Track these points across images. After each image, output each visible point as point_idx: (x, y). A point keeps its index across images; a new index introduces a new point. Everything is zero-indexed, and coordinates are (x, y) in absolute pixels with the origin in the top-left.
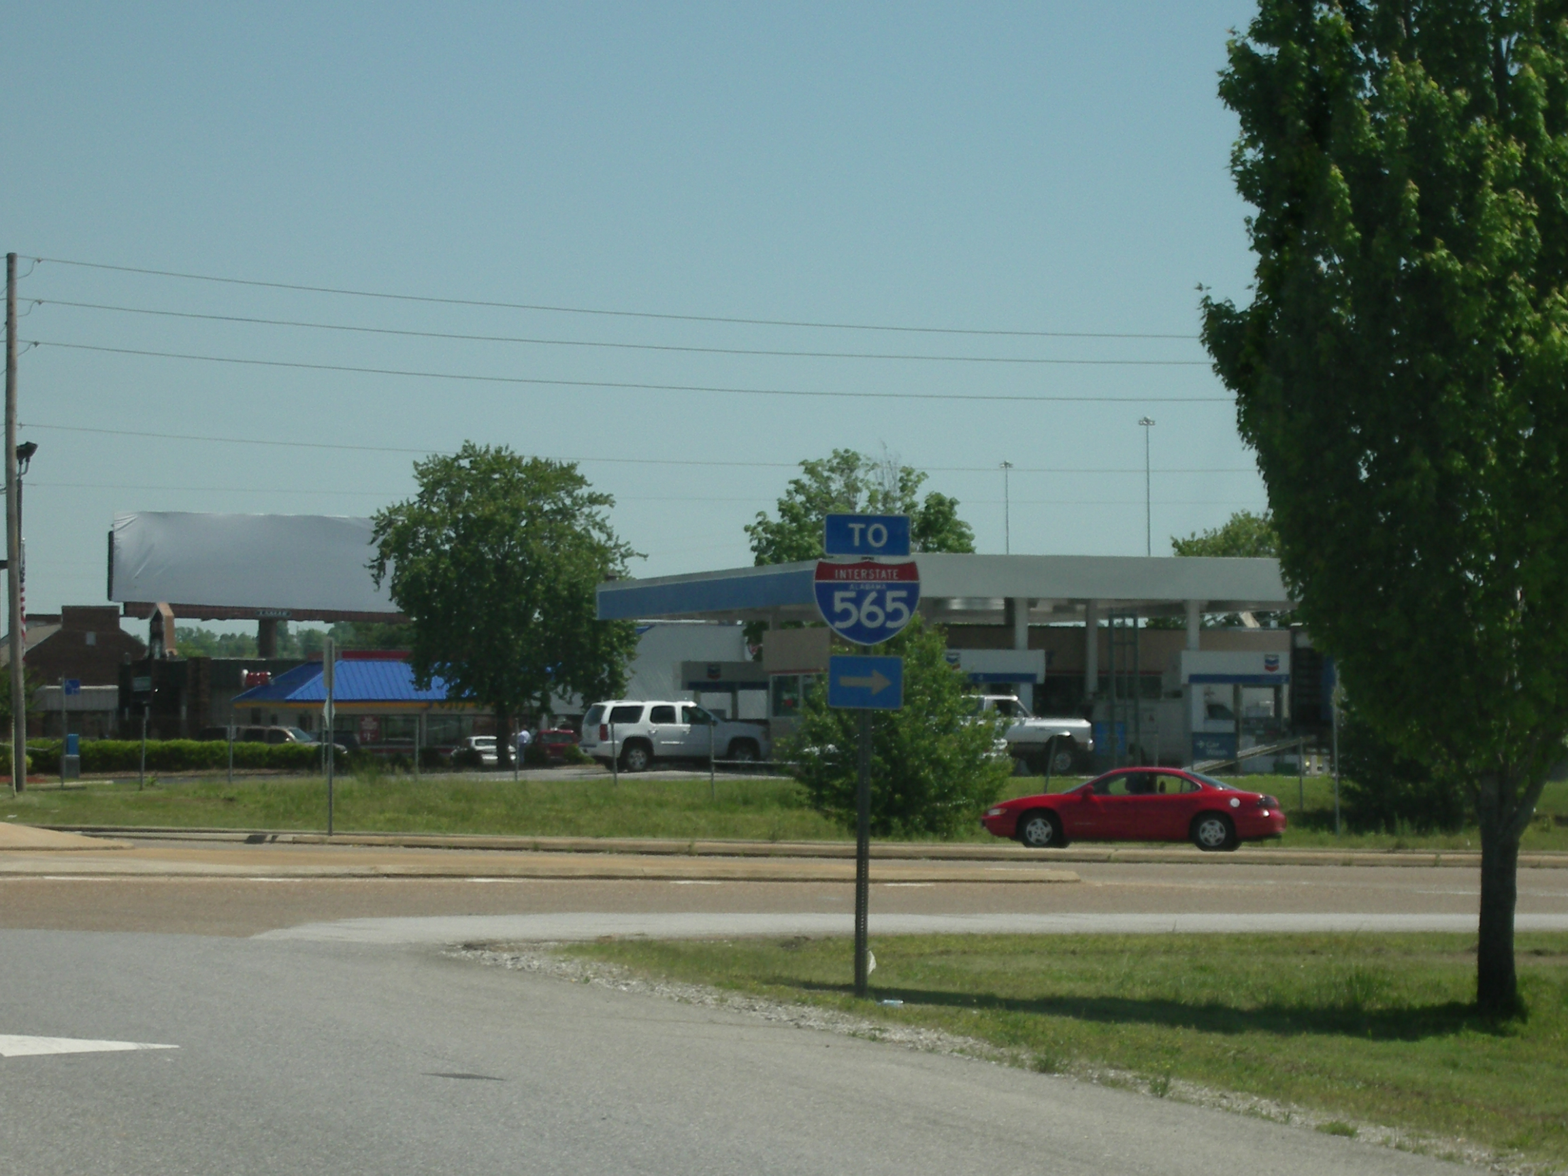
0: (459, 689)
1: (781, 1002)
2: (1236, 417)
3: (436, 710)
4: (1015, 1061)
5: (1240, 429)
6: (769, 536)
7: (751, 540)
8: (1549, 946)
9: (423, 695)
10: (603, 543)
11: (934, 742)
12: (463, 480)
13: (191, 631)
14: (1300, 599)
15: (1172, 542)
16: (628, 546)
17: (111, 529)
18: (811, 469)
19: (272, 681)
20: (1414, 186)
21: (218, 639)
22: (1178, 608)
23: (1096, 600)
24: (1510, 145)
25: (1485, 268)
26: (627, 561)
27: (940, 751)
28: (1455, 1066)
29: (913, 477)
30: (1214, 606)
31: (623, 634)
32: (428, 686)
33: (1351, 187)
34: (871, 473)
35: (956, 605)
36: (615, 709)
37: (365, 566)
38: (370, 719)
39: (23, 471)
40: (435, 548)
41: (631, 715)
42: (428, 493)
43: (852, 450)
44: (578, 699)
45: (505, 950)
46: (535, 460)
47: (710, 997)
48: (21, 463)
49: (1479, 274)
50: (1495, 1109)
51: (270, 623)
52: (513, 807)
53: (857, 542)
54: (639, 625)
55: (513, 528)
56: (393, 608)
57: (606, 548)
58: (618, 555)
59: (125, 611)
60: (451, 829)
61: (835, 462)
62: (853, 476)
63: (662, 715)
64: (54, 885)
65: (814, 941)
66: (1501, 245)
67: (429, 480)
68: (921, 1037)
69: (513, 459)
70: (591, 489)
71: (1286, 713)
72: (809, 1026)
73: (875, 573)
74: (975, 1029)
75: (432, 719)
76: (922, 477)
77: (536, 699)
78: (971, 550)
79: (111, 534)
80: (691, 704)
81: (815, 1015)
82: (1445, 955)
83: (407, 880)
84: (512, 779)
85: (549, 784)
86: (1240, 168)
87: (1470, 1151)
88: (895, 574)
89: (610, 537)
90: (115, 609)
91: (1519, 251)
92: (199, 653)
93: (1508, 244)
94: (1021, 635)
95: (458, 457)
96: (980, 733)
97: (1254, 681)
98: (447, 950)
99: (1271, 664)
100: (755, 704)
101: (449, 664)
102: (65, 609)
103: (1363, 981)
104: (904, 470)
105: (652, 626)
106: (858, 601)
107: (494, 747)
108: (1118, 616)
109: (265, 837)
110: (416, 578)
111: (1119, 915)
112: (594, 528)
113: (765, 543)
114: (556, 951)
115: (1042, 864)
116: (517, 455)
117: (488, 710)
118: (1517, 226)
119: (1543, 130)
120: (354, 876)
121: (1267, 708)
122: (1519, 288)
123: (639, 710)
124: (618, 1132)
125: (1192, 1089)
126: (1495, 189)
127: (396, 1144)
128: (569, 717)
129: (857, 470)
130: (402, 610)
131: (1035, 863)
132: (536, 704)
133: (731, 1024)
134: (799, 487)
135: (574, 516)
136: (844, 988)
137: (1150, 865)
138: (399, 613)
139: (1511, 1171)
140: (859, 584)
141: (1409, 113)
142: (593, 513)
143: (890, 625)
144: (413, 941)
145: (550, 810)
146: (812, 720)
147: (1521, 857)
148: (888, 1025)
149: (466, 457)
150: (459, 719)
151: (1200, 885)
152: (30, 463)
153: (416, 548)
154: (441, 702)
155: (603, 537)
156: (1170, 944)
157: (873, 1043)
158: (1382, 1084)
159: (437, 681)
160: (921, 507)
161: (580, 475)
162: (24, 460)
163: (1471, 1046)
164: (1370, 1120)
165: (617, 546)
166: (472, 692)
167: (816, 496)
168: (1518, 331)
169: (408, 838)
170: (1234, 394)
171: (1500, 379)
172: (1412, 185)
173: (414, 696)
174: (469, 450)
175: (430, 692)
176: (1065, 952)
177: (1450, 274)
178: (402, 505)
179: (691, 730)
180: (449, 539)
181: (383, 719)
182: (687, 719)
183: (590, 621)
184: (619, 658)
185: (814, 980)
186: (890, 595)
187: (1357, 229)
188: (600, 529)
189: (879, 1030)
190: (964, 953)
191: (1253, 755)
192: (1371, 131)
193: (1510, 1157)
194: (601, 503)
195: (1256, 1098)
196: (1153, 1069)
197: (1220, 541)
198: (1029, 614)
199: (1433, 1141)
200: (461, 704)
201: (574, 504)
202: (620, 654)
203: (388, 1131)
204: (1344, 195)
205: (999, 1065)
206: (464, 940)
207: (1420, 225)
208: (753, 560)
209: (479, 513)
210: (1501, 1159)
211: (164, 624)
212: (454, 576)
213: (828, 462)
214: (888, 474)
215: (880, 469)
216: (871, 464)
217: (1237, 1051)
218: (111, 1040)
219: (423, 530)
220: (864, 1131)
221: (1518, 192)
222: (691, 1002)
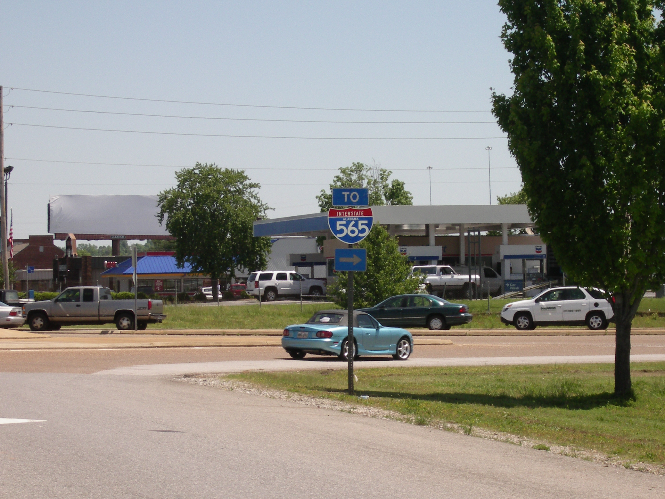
0: (196, 268)
1: (314, 397)
2: (508, 143)
3: (187, 277)
4: (408, 421)
5: (509, 149)
6: (326, 200)
7: (319, 202)
8: (649, 368)
9: (181, 270)
10: (256, 204)
11: (394, 286)
12: (196, 179)
13: (86, 245)
14: (536, 221)
15: (497, 198)
16: (266, 205)
17: (49, 203)
18: (343, 171)
19: (117, 266)
20: (583, 43)
21: (98, 248)
22: (499, 227)
23: (463, 224)
24: (623, 25)
25: (613, 78)
26: (266, 211)
27: (396, 290)
28: (602, 420)
29: (386, 173)
30: (514, 226)
31: (265, 242)
32: (183, 266)
33: (556, 44)
34: (369, 172)
35: (406, 227)
36: (261, 275)
37: (155, 216)
38: (159, 281)
39: (8, 178)
40: (185, 208)
41: (268, 277)
42: (182, 185)
43: (361, 163)
44: (246, 270)
45: (201, 377)
46: (227, 169)
47: (284, 396)
48: (7, 175)
49: (610, 80)
50: (614, 438)
51: (116, 241)
52: (216, 317)
53: (346, 200)
54: (272, 238)
55: (218, 198)
56: (167, 233)
57: (257, 206)
58: (262, 209)
59: (55, 237)
60: (190, 327)
61: (354, 168)
62: (361, 173)
63: (282, 277)
64: (13, 354)
65: (335, 371)
66: (620, 68)
67: (182, 179)
68: (370, 411)
69: (217, 169)
70: (250, 182)
71: (545, 271)
72: (324, 407)
73: (354, 213)
74: (396, 409)
75: (186, 281)
76: (390, 173)
77: (228, 271)
78: (411, 204)
79: (49, 205)
80: (294, 272)
81: (327, 403)
82: (605, 373)
83: (165, 349)
84: (217, 305)
85: (232, 307)
86: (506, 39)
87: (596, 456)
88: (362, 213)
89: (259, 201)
90: (52, 237)
91: (628, 70)
92: (89, 254)
93: (623, 67)
94: (432, 240)
95: (194, 169)
96: (413, 282)
97: (531, 257)
98: (176, 378)
99: (538, 250)
100: (321, 271)
101: (192, 257)
102: (30, 237)
103: (570, 385)
104: (382, 170)
105: (278, 239)
106: (347, 226)
107: (211, 292)
108: (472, 231)
109: (108, 331)
110: (177, 221)
111: (467, 358)
112: (252, 197)
113: (324, 203)
114: (223, 377)
115: (437, 337)
116: (219, 167)
117: (208, 276)
118: (626, 59)
119: (637, 18)
120: (144, 347)
121: (537, 269)
122: (628, 86)
123: (271, 275)
124: (227, 454)
125: (482, 431)
126: (617, 43)
127: (129, 461)
128: (243, 278)
129: (362, 171)
130: (171, 234)
131: (435, 337)
132: (229, 273)
133: (289, 407)
134: (339, 179)
135: (244, 193)
136: (345, 391)
137: (484, 337)
138: (170, 235)
139: (612, 464)
140: (347, 218)
141: (580, 12)
142: (251, 192)
143: (360, 235)
144: (162, 374)
145: (232, 318)
146: (342, 278)
148: (357, 406)
149: (197, 169)
150: (197, 280)
151: (504, 345)
152: (11, 175)
153: (177, 208)
154: (188, 273)
155: (256, 201)
156: (487, 370)
157: (349, 414)
158: (568, 428)
159: (187, 264)
160: (390, 186)
161: (246, 175)
162: (8, 174)
163: (611, 411)
164: (556, 443)
165: (262, 205)
166: (202, 268)
167: (346, 182)
168: (627, 104)
169: (170, 331)
170: (506, 134)
171: (620, 125)
172: (582, 43)
173: (178, 270)
174: (198, 166)
175: (184, 269)
176: (442, 374)
177: (599, 80)
178: (170, 189)
179: (294, 283)
180: (191, 204)
181: (164, 281)
182: (292, 278)
183: (251, 237)
184: (264, 253)
185: (332, 388)
186: (360, 222)
187: (558, 62)
188: (255, 198)
189: (353, 408)
190: (399, 375)
191: (531, 289)
192: (564, 20)
193: (613, 458)
194: (255, 187)
195: (509, 435)
196: (466, 423)
197: (517, 198)
198: (436, 231)
199: (582, 452)
200: (197, 274)
201: (244, 188)
202: (264, 251)
203: (127, 455)
204: (553, 47)
205: (401, 422)
206: (184, 373)
207: (585, 60)
208: (320, 210)
209: (203, 193)
210: (609, 459)
211: (72, 242)
212: (193, 219)
213: (351, 168)
214: (376, 172)
215: (373, 170)
216: (368, 168)
217: (508, 415)
218: (18, 418)
219: (179, 200)
220: (334, 451)
221: (627, 45)
222: (275, 398)
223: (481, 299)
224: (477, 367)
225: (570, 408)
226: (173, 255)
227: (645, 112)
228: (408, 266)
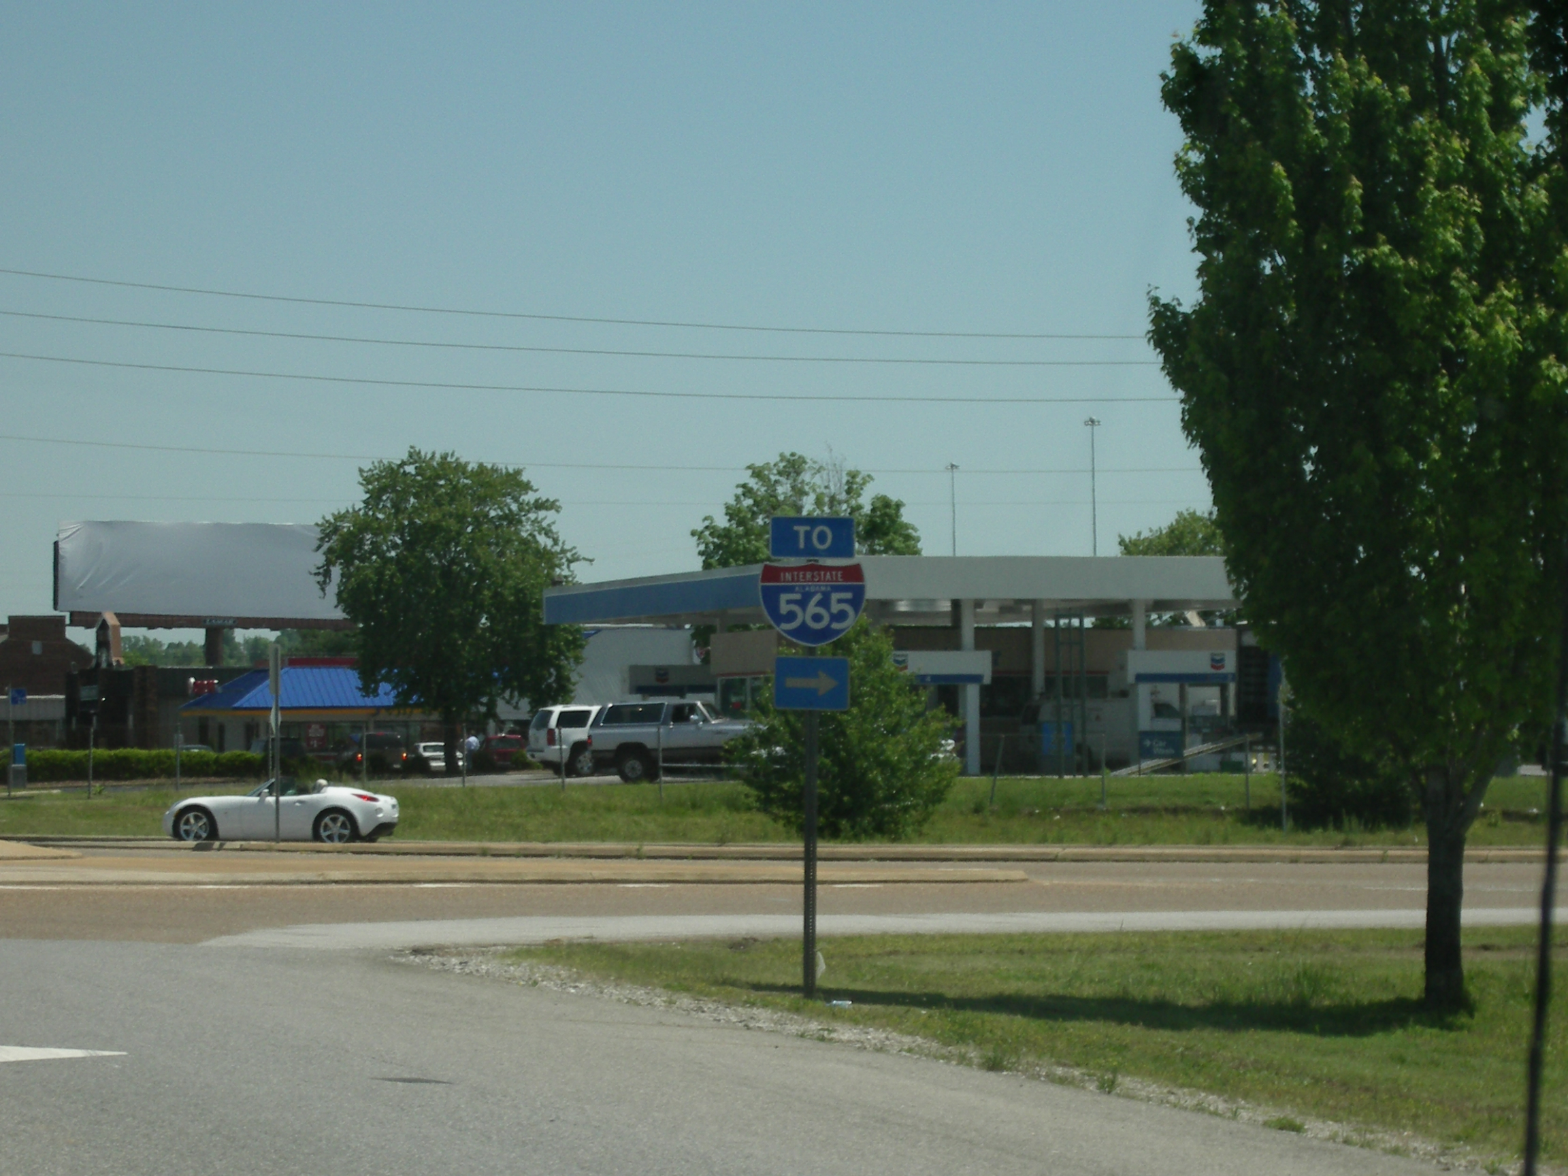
0: (406, 695)
1: (729, 1004)
2: (1181, 416)
3: (383, 716)
4: (963, 1060)
5: (1184, 428)
6: (716, 540)
7: (698, 545)
8: (1496, 941)
9: (370, 701)
10: (549, 547)
11: (882, 743)
12: (408, 486)
13: (137, 639)
14: (1244, 597)
15: (1119, 540)
16: (574, 552)
17: (56, 539)
18: (758, 473)
19: (219, 690)
20: (1358, 183)
21: (165, 647)
22: (1124, 607)
23: (1041, 601)
24: (1452, 141)
25: (1428, 265)
26: (573, 565)
27: (888, 753)
28: (1402, 1061)
29: (858, 480)
30: (1159, 605)
31: (570, 638)
32: (375, 692)
33: (1294, 186)
34: (818, 476)
35: (903, 607)
36: (562, 714)
37: (309, 574)
38: (317, 726)
40: (382, 556)
41: (576, 719)
42: (374, 499)
43: (798, 453)
44: (525, 704)
45: (453, 955)
46: (481, 465)
47: (659, 999)
50: (1441, 1103)
51: (217, 631)
52: (461, 813)
53: (802, 545)
54: (586, 629)
55: (459, 534)
56: (339, 614)
57: (552, 553)
58: (564, 560)
59: (71, 620)
61: (782, 465)
62: (800, 479)
65: (762, 943)
66: (1444, 241)
67: (374, 487)
68: (869, 1037)
69: (458, 465)
70: (537, 496)
71: (1232, 711)
72: (758, 1027)
73: (820, 575)
74: (923, 1028)
75: (380, 725)
76: (867, 479)
77: (482, 704)
78: (916, 552)
79: (56, 544)
81: (764, 1017)
82: (1393, 951)
83: (355, 887)
84: (460, 785)
85: (496, 789)
86: (1183, 170)
87: (1416, 1145)
88: (839, 575)
89: (556, 542)
90: (63, 618)
91: (1463, 247)
92: (145, 662)
93: (1452, 240)
94: (968, 635)
95: (403, 464)
96: (927, 734)
97: (1200, 680)
98: (395, 955)
99: (1217, 663)
101: (396, 670)
102: (11, 618)
103: (1314, 979)
104: (849, 473)
105: (598, 630)
106: (803, 603)
107: (442, 753)
108: (1064, 617)
109: (213, 844)
110: (362, 586)
111: (1066, 914)
112: (540, 533)
113: (712, 547)
114: (505, 955)
115: (991, 863)
116: (463, 460)
117: (435, 716)
118: (1460, 222)
119: (1487, 127)
120: (302, 883)
121: (1213, 707)
122: (1462, 283)
123: (585, 714)
124: (566, 1134)
125: (1139, 1086)
126: (1437, 186)
127: (344, 1148)
128: (516, 722)
129: (802, 474)
130: (347, 617)
131: (984, 863)
132: (483, 709)
133: (680, 1026)
134: (747, 491)
135: (520, 522)
136: (793, 989)
137: (1098, 864)
138: (345, 619)
139: (1457, 1164)
140: (804, 587)
141: (1352, 110)
142: (539, 519)
143: (835, 626)
144: (361, 947)
145: (498, 815)
147: (1468, 852)
148: (837, 1025)
149: (411, 463)
150: (407, 726)
151: (1147, 883)
153: (362, 554)
154: (388, 708)
155: (549, 542)
156: (1119, 942)
157: (822, 1044)
158: (1330, 1080)
159: (384, 687)
160: (867, 509)
161: (526, 480)
163: (1419, 1041)
164: (1318, 1115)
165: (563, 551)
166: (419, 698)
167: (763, 499)
168: (1461, 326)
170: (1181, 394)
171: (1443, 375)
172: (1355, 181)
173: (361, 703)
174: (414, 456)
175: (376, 698)
176: (1013, 951)
177: (1394, 270)
178: (347, 511)
180: (395, 546)
181: (329, 726)
183: (536, 626)
184: (566, 662)
185: (764, 981)
186: (835, 597)
187: (1300, 225)
188: (546, 534)
189: (828, 1030)
190: (913, 953)
191: (1199, 753)
192: (1314, 129)
193: (1455, 1150)
194: (547, 509)
195: (1203, 1094)
196: (1100, 1066)
197: (1166, 541)
198: (976, 615)
199: (1380, 1136)
200: (408, 711)
201: (521, 510)
202: (567, 658)
203: (336, 1135)
204: (1287, 191)
205: (947, 1063)
206: (412, 945)
207: (1363, 222)
208: (701, 564)
209: (424, 520)
210: (1447, 1152)
211: (110, 633)
212: (400, 582)
213: (775, 465)
214: (833, 476)
215: (825, 472)
216: (817, 468)
217: (1187, 1048)
218: (60, 1047)
219: (368, 537)
220: (812, 1130)
221: (1462, 188)
222: (640, 1005)
223: (1085, 775)
224: (1095, 934)
225: (1324, 1032)
226: (352, 664)
227: (1502, 343)
228: (915, 698)
